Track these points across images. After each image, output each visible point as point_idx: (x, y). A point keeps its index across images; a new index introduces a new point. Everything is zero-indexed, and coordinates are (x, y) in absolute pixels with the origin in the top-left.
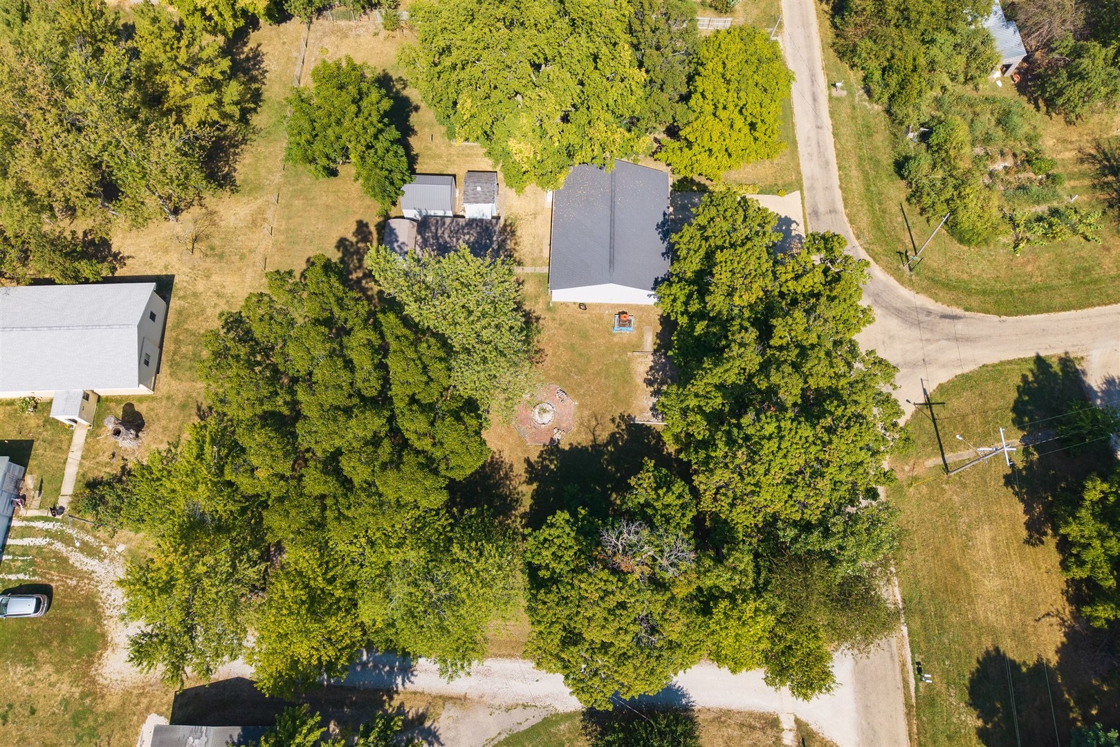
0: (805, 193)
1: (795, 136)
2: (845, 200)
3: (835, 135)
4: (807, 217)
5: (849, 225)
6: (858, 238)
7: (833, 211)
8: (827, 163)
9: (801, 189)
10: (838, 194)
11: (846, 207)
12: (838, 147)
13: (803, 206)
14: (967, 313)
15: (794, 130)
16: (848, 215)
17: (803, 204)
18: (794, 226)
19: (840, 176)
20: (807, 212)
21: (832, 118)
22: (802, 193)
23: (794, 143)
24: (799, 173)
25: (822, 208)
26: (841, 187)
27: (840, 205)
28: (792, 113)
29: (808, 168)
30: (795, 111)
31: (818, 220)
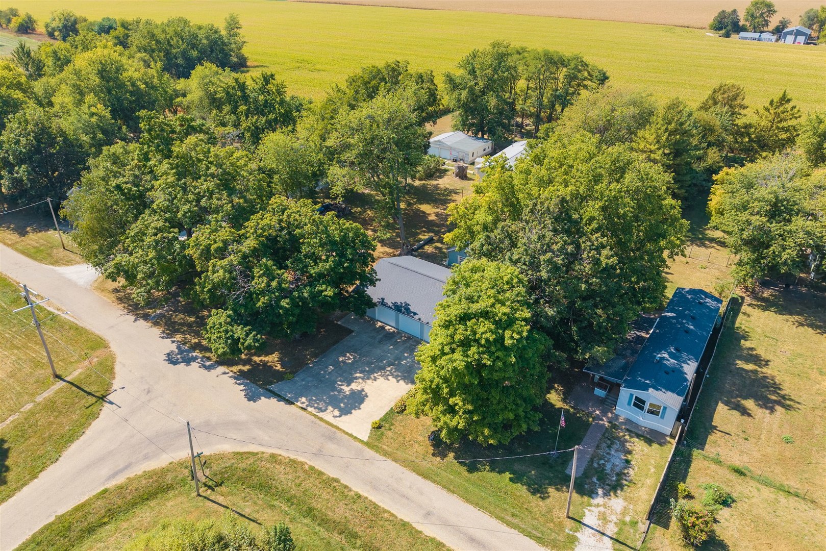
0: (360, 445)
1: (434, 482)
2: (321, 473)
3: (405, 525)
4: (334, 429)
5: (292, 457)
6: (273, 456)
7: (318, 454)
8: (375, 488)
9: (367, 444)
10: (331, 472)
11: (312, 468)
12: (386, 515)
13: (347, 433)
14: (103, 488)
15: (444, 487)
16: (302, 463)
17: (351, 435)
18: (337, 413)
19: (350, 490)
20: (339, 433)
21: (433, 540)
22: (362, 441)
23: (425, 476)
24: (386, 454)
25: (331, 447)
26: (337, 481)
27: (319, 465)
28: (468, 501)
29: (385, 468)
30: (470, 507)
31: (323, 435)
